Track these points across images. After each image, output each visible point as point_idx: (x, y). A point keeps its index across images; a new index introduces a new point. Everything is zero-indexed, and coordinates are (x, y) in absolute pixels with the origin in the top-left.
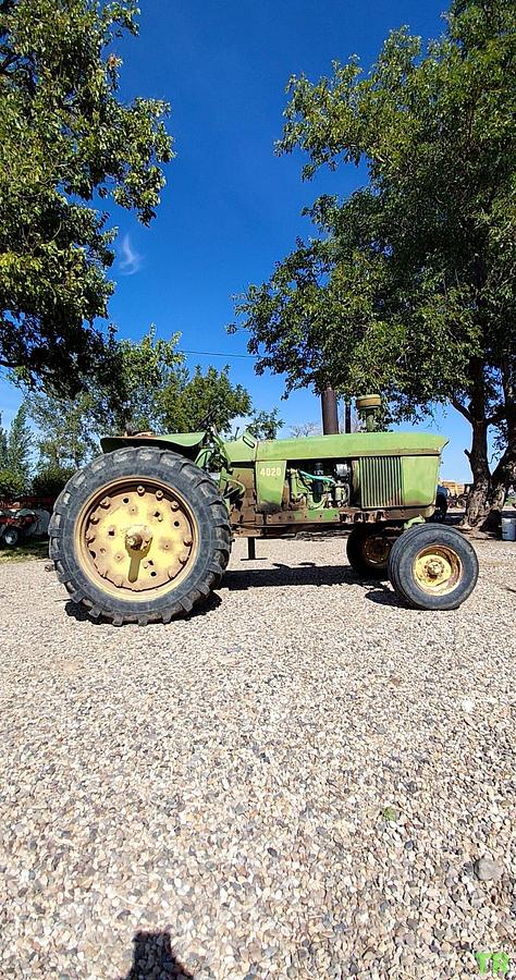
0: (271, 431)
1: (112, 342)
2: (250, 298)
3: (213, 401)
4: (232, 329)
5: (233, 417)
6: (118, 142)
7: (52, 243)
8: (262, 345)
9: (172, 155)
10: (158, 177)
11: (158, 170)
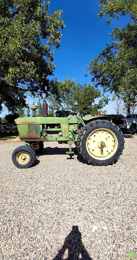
0: (107, 102)
1: (56, 82)
2: (91, 65)
3: (89, 94)
4: (86, 76)
5: (95, 98)
6: (48, 26)
7: (25, 62)
8: (96, 80)
9: (64, 26)
10: (60, 34)
11: (59, 32)
